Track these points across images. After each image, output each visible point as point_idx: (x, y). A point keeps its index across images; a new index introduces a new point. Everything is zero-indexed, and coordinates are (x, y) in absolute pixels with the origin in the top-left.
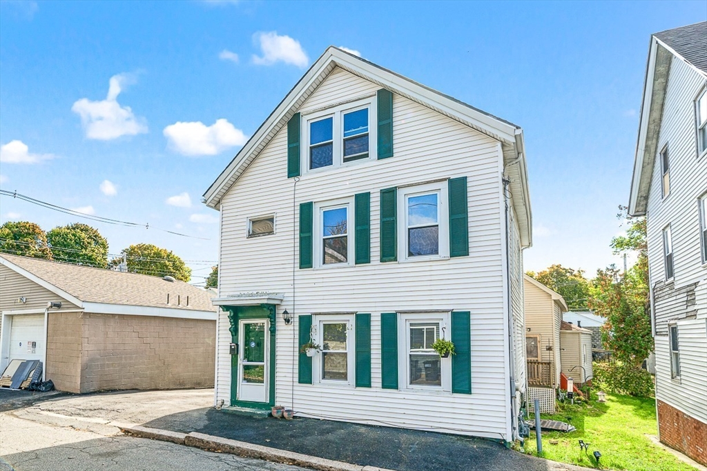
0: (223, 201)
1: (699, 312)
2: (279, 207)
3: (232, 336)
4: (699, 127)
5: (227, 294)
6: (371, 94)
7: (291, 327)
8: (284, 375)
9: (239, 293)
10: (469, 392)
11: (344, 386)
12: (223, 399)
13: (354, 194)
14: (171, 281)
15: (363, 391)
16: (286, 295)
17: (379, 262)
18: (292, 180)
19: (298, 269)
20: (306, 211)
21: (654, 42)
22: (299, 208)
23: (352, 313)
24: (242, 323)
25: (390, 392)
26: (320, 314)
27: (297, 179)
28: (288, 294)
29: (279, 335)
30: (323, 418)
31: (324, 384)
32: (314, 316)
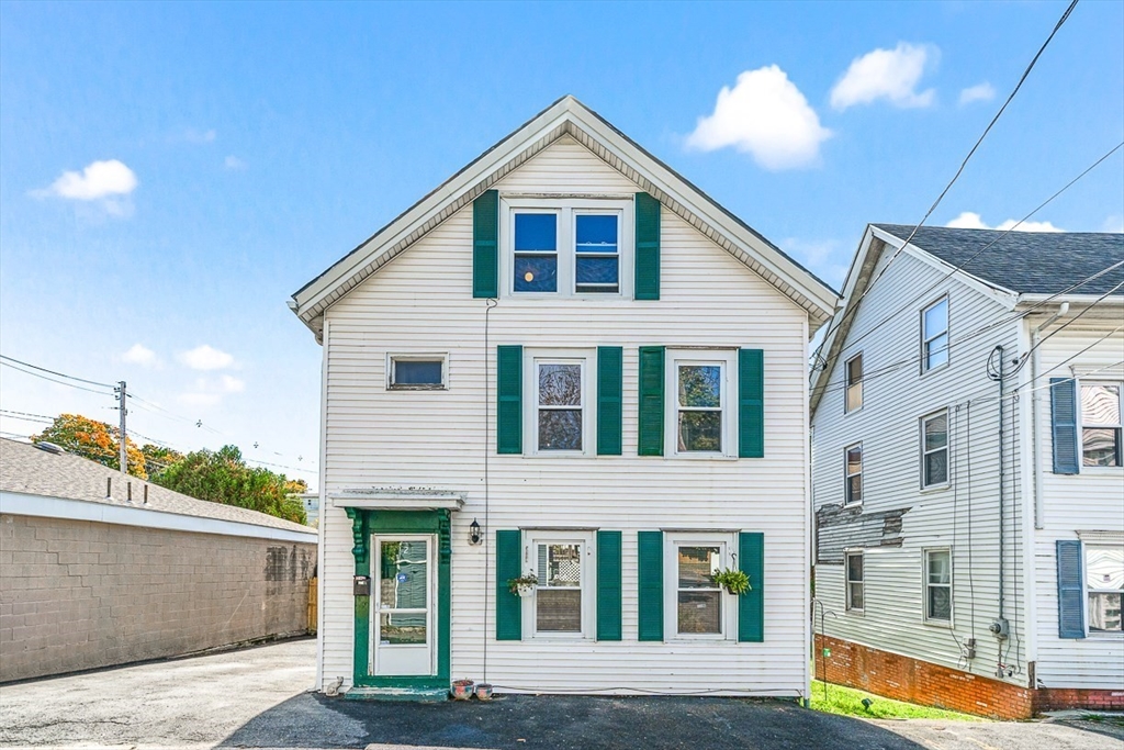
0: (330, 314)
1: (906, 540)
2: (456, 344)
3: (357, 562)
4: (924, 341)
5: (343, 487)
6: (626, 195)
7: (480, 548)
8: (467, 627)
9: (370, 487)
10: (761, 640)
11: (577, 640)
12: (340, 675)
13: (596, 345)
14: (55, 452)
15: (609, 646)
16: (469, 495)
17: (636, 456)
18: (482, 302)
19: (495, 453)
20: (510, 359)
21: (869, 232)
22: (495, 352)
23: (591, 530)
24: (376, 541)
25: (651, 646)
26: (536, 529)
27: (491, 303)
28: (475, 494)
29: (455, 562)
30: (541, 692)
31: (541, 639)
32: (523, 532)
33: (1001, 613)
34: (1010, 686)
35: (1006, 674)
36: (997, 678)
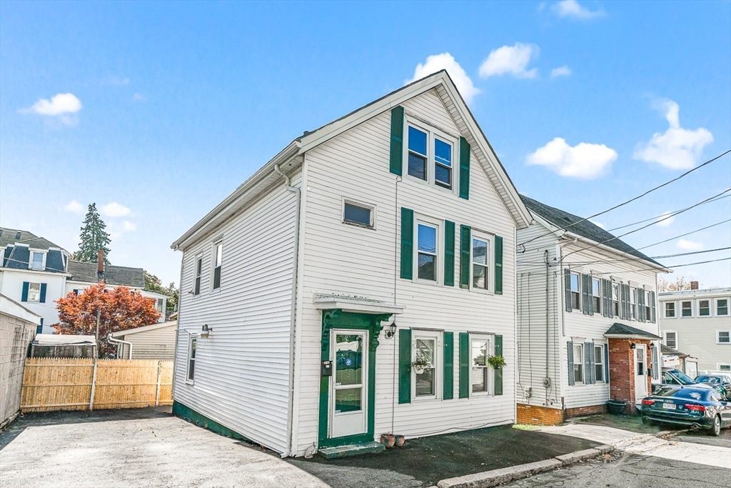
0: (308, 157)
2: (380, 200)
3: (322, 351)
6: (456, 136)
7: (391, 341)
8: (384, 396)
9: (331, 293)
10: (501, 394)
11: (434, 400)
13: (444, 219)
15: (448, 403)
17: (459, 287)
18: (394, 176)
19: (399, 277)
22: (400, 211)
23: (441, 331)
24: (333, 334)
25: (464, 402)
26: (417, 329)
27: (400, 178)
29: (378, 350)
31: (417, 401)
32: (412, 331)
33: (547, 374)
34: (551, 409)
35: (549, 403)
36: (545, 406)
